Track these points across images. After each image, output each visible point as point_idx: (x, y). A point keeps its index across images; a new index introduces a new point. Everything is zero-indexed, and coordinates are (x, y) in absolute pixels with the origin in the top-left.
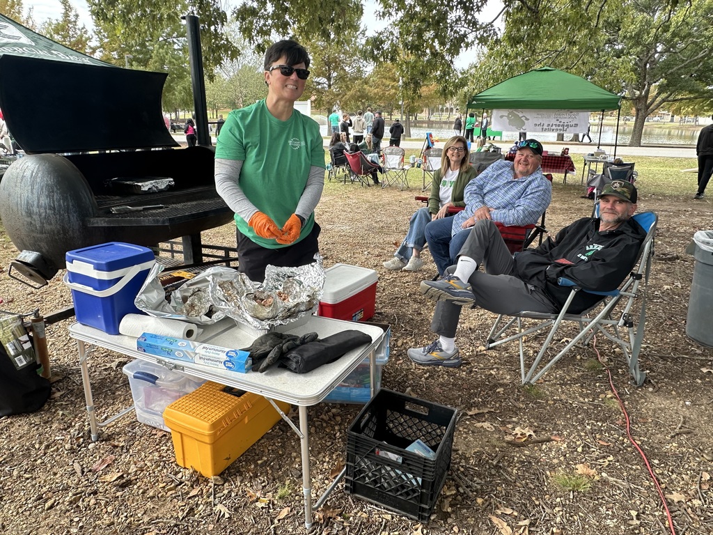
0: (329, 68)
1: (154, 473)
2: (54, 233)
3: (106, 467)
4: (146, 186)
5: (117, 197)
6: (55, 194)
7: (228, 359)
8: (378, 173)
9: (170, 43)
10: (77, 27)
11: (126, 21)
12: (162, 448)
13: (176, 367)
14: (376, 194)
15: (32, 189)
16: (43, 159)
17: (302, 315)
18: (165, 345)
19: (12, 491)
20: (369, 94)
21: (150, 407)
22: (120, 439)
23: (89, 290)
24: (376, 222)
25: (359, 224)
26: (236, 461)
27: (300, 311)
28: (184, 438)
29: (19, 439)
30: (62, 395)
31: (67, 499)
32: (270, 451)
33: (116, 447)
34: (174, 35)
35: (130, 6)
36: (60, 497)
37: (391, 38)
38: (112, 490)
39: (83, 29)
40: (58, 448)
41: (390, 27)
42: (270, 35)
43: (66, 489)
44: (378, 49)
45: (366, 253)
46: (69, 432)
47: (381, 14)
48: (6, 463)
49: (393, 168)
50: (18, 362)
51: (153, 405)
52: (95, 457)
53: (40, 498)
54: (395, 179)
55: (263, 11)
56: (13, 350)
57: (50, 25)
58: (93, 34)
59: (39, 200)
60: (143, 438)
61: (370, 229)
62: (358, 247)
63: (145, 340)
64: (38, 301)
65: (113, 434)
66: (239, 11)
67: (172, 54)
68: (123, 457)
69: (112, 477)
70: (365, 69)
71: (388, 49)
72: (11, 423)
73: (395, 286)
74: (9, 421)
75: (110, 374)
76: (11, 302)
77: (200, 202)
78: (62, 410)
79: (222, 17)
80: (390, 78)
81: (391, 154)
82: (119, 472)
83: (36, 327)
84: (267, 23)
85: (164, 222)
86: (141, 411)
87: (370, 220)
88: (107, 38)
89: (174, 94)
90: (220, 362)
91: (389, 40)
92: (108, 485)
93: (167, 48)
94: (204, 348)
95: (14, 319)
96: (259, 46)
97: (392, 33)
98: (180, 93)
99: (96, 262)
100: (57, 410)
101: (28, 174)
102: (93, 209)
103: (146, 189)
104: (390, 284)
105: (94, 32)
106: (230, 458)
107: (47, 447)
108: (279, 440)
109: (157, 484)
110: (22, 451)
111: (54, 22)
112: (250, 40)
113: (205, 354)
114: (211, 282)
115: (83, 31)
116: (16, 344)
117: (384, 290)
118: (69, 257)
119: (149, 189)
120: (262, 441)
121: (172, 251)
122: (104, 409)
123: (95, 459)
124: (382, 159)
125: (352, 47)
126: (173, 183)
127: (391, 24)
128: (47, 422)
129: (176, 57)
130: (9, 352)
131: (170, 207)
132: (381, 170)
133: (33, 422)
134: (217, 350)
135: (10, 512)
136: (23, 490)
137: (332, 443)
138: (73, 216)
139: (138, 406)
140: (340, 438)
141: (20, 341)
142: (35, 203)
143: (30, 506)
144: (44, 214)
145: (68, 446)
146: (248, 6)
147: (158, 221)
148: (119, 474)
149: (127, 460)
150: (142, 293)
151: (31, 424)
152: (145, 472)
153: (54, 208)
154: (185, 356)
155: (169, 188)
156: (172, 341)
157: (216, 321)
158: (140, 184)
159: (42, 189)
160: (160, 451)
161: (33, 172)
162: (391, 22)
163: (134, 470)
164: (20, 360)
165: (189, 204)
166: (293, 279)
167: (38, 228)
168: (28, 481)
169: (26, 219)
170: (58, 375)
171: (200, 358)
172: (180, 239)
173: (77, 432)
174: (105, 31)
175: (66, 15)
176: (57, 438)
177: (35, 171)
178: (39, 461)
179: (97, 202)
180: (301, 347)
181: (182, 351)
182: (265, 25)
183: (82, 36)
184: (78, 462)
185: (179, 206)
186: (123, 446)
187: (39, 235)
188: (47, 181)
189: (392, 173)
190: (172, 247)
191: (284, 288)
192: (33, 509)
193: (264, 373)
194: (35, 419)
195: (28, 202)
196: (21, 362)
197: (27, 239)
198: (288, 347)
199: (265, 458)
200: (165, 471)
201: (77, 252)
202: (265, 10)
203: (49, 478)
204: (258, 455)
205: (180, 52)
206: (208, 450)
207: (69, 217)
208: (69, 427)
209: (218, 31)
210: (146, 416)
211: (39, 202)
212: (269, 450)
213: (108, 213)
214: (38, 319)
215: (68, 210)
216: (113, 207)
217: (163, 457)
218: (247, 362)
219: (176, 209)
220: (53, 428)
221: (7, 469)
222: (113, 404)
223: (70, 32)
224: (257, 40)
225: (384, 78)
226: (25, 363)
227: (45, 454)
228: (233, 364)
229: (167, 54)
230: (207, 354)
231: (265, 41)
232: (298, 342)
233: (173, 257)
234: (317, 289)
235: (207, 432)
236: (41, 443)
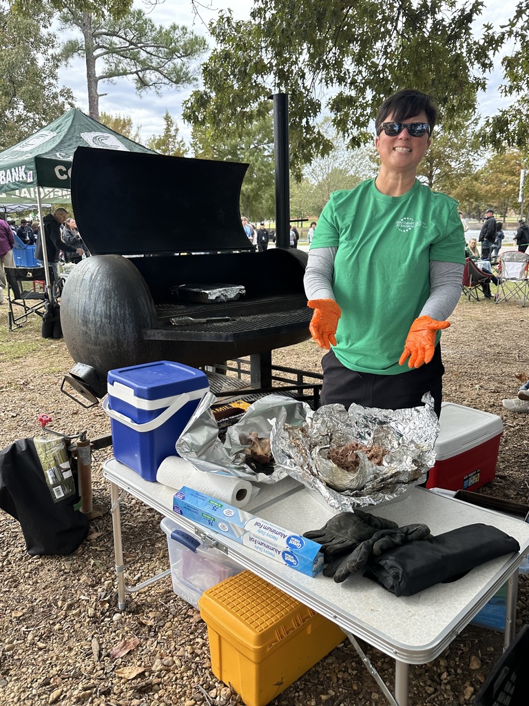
0: (431, 164)
1: (182, 679)
2: (108, 346)
3: (128, 654)
4: (213, 294)
5: (183, 307)
6: (113, 300)
7: (288, 550)
8: (491, 284)
9: (260, 150)
10: (176, 141)
11: (216, 122)
12: (197, 640)
13: (218, 545)
14: (488, 310)
15: (90, 294)
16: (105, 260)
17: (403, 489)
18: (207, 509)
19: (21, 664)
20: (479, 192)
21: (188, 579)
22: (150, 615)
23: (127, 421)
24: (490, 346)
25: (466, 348)
26: (290, 687)
27: (399, 482)
28: (223, 643)
29: (44, 589)
30: (98, 537)
31: (76, 693)
32: (340, 682)
33: (143, 625)
34: (265, 141)
35: (221, 106)
36: (69, 687)
37: (518, 117)
38: (129, 694)
39: (181, 142)
40: (80, 610)
41: (517, 104)
42: (367, 127)
43: (77, 676)
44: (502, 131)
45: (477, 386)
46: (96, 590)
47: (507, 89)
48: (24, 620)
49: (512, 279)
50: (55, 493)
51: (192, 577)
52: (118, 635)
53: (46, 683)
54: (514, 292)
55: (361, 99)
56: (52, 478)
57: (153, 141)
58: (190, 146)
59: (95, 307)
60: (176, 619)
61: (482, 355)
62: (466, 378)
63: (184, 498)
64: (100, 416)
65: (143, 604)
66: (335, 101)
67: (262, 161)
68: (149, 642)
69: (131, 672)
70: (476, 163)
71: (514, 131)
72: (42, 564)
73: (523, 438)
74: (40, 563)
75: (153, 516)
76: (76, 414)
77: (273, 315)
78: (95, 558)
79: (315, 107)
80: (507, 172)
81: (510, 260)
82: (140, 666)
83: (81, 452)
84: (365, 113)
85: (227, 338)
86: (178, 581)
87: (481, 343)
88: (202, 149)
89: (261, 203)
90: (276, 550)
91: (517, 119)
92: (124, 684)
93: (257, 156)
94: (257, 524)
95: (57, 442)
96: (354, 138)
97: (519, 111)
98: (267, 201)
99: (137, 386)
100: (89, 557)
101: (87, 277)
102: (151, 320)
103: (212, 297)
104: (514, 433)
105: (191, 144)
106: (282, 683)
107: (70, 607)
108: (354, 664)
109: (183, 699)
110: (43, 607)
111: (157, 138)
112: (344, 133)
113: (257, 533)
114: (274, 427)
115: (181, 144)
116: (56, 472)
117: (506, 441)
118: (111, 377)
119: (217, 298)
120: (330, 661)
121: (239, 371)
122: (139, 565)
123: (117, 639)
124: (497, 267)
125: (461, 139)
126: (244, 292)
127: (519, 101)
128: (77, 571)
129: (265, 164)
130: (48, 481)
131: (238, 319)
132: (496, 281)
133: (63, 568)
134: (274, 531)
135: (12, 695)
136: (33, 665)
137: (436, 690)
138: (129, 326)
139: (174, 573)
140: (449, 683)
141: (60, 468)
142: (92, 310)
143: (34, 692)
144: (99, 323)
145: (91, 612)
146: (345, 95)
147: (220, 337)
148: (141, 670)
149: (152, 649)
150: (186, 433)
151: (60, 571)
152: (171, 675)
153: (110, 316)
154: (230, 531)
155: (240, 297)
156: (217, 504)
157: (277, 480)
158: (207, 292)
159: (100, 295)
160: (194, 644)
161: (92, 275)
162: (519, 98)
163: (159, 668)
164: (58, 491)
165: (260, 316)
166: (388, 427)
167: (93, 338)
168: (40, 653)
169: (82, 328)
170: (100, 510)
171: (251, 539)
172: (248, 358)
173: (104, 594)
174: (200, 143)
175: (168, 130)
176: (83, 597)
177: (95, 274)
178: (57, 626)
179: (157, 311)
180: (402, 549)
181: (227, 523)
182: (362, 115)
183: (179, 149)
184: (98, 639)
185: (247, 319)
186: (151, 626)
187: (93, 347)
188: (106, 285)
189: (510, 285)
190: (239, 366)
191: (374, 438)
192: (37, 698)
193: (341, 583)
194: (66, 565)
195: (85, 309)
196: (59, 494)
197: (82, 350)
198: (381, 548)
199: (332, 693)
200: (196, 679)
201: (120, 372)
202: (364, 98)
203: (63, 654)
204: (322, 685)
205: (270, 159)
206: (252, 670)
207: (124, 328)
208: (97, 583)
209: (310, 123)
210: (183, 588)
211: (95, 309)
212: (338, 679)
213: (168, 324)
214: (84, 442)
215: (124, 320)
216: (173, 317)
217: (197, 655)
218: (316, 560)
219: (244, 322)
220: (81, 582)
221: (24, 629)
222: (150, 560)
223: (170, 147)
224: (352, 133)
225: (499, 172)
226: (63, 495)
227: (66, 616)
228: (295, 558)
229: (256, 162)
230: (260, 535)
231: (361, 134)
232: (397, 540)
233: (239, 377)
234: (425, 449)
235: (253, 646)
236: (64, 600)
